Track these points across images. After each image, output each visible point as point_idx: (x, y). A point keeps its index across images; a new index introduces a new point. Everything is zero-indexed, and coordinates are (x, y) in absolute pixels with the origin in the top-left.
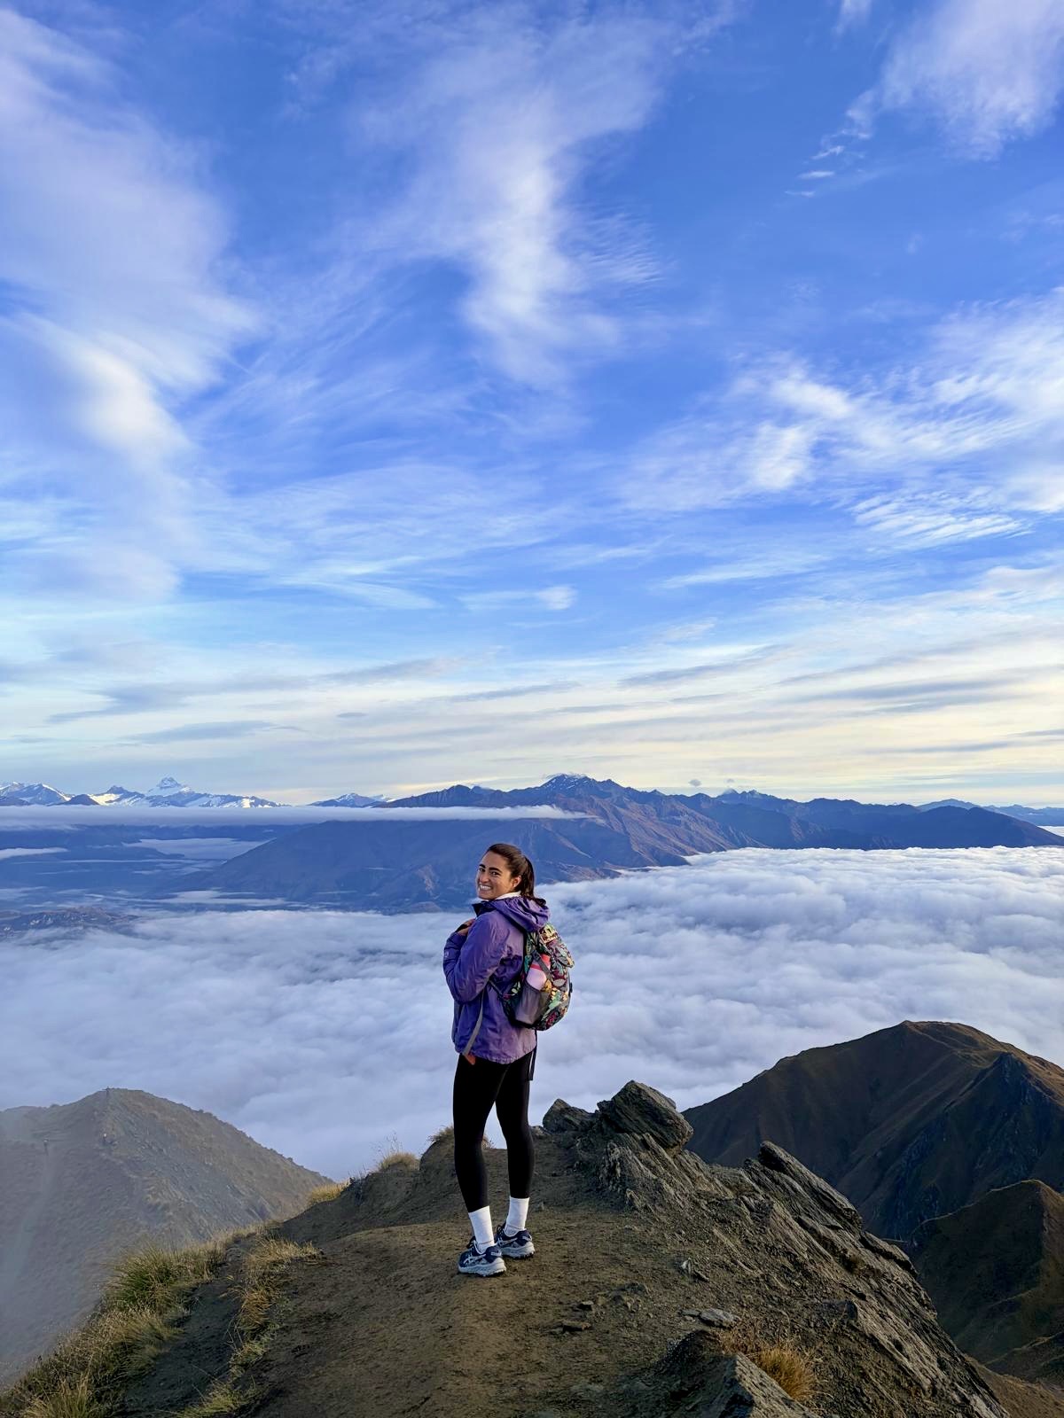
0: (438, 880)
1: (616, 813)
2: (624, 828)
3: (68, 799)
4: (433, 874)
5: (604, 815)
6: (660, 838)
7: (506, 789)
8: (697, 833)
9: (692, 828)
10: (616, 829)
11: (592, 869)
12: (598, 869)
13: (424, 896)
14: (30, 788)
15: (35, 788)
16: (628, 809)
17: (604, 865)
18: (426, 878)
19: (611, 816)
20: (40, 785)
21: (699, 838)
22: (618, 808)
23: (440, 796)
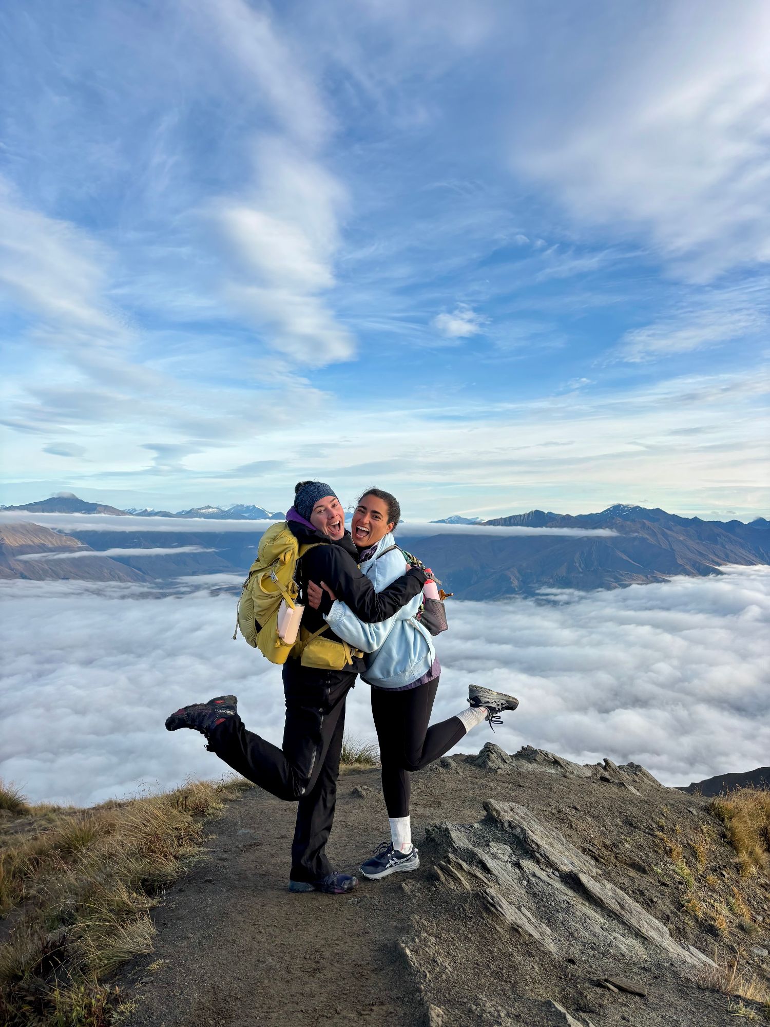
0: (521, 579)
1: (665, 535)
2: (670, 545)
3: (270, 515)
4: (518, 575)
5: (654, 534)
6: (701, 554)
7: (574, 514)
8: (732, 551)
9: (727, 547)
10: (664, 546)
11: (645, 576)
12: (649, 576)
13: (511, 591)
14: (248, 507)
15: (251, 508)
16: (673, 531)
17: (654, 573)
18: (512, 578)
19: (660, 536)
20: (254, 506)
21: (733, 555)
22: (665, 530)
23: (522, 518)
